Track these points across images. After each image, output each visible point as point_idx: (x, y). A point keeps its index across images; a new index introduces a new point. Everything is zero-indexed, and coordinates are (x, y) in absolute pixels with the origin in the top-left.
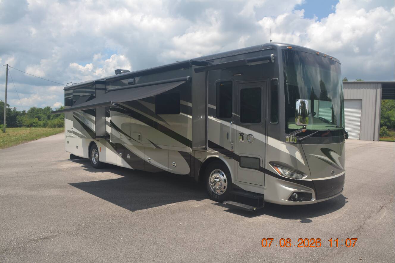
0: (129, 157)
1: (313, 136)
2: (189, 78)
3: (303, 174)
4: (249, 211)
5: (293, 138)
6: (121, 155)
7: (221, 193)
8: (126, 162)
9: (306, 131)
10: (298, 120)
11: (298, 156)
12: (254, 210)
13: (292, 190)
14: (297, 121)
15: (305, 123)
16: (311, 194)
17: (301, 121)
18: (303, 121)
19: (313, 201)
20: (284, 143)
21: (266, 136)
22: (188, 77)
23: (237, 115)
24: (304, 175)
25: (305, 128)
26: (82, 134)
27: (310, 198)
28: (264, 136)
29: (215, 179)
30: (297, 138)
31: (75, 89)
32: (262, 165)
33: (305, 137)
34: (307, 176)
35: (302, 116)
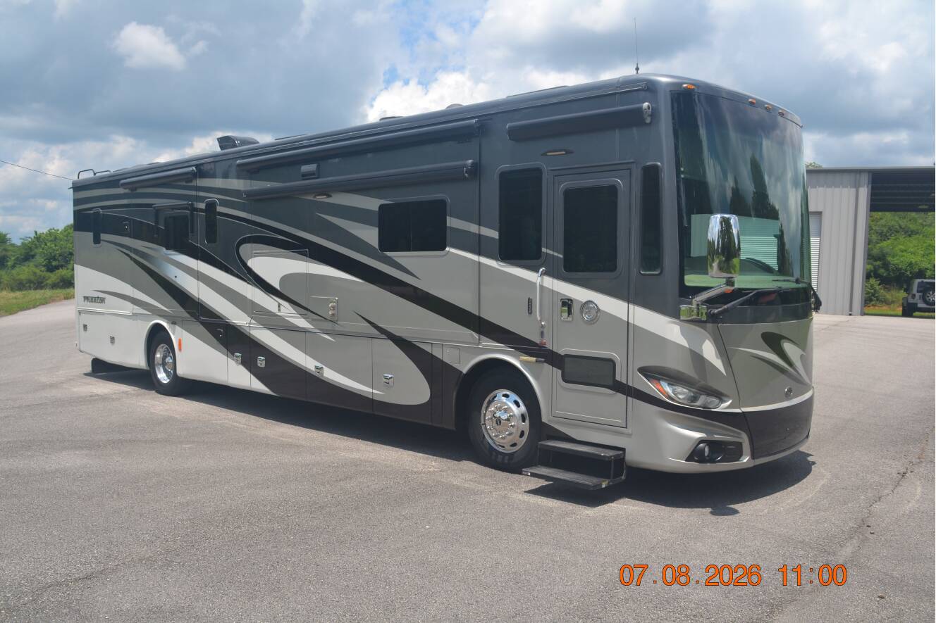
0: (261, 362)
1: (742, 304)
2: (473, 164)
3: (720, 396)
4: (592, 489)
5: (698, 309)
6: (240, 359)
7: (514, 449)
8: (252, 376)
9: (732, 290)
10: (715, 265)
11: (709, 350)
12: (604, 486)
13: (697, 435)
14: (711, 266)
15: (731, 273)
16: (740, 444)
17: (721, 269)
18: (726, 267)
19: (745, 461)
20: (677, 321)
21: (631, 306)
22: (470, 161)
23: (556, 254)
24: (724, 398)
25: (732, 285)
27: (739, 455)
28: (625, 304)
29: (497, 415)
30: (708, 309)
31: (136, 189)
32: (620, 377)
33: (726, 307)
34: (730, 401)
35: (723, 256)
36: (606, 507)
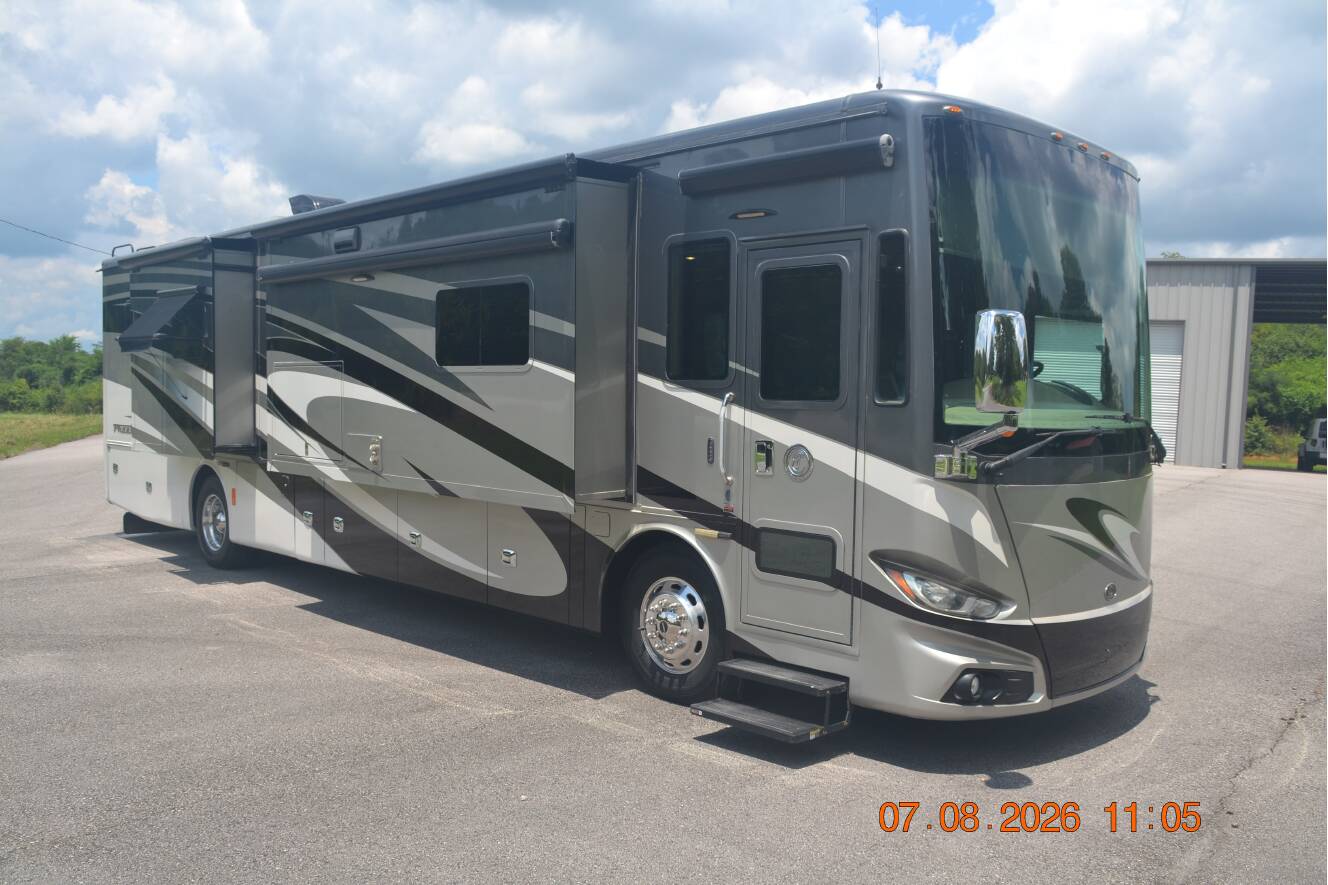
0: (338, 525)
1: (1038, 453)
2: (564, 224)
3: (998, 600)
4: (792, 742)
5: (963, 460)
6: (311, 520)
7: (686, 669)
8: (328, 547)
9: (1016, 433)
10: (986, 390)
11: (981, 528)
12: (812, 737)
13: (961, 661)
14: (981, 392)
15: (1013, 404)
16: (1030, 675)
17: (996, 397)
18: (1003, 394)
19: (1037, 701)
20: (930, 479)
21: (861, 455)
22: (560, 221)
23: (749, 371)
24: (1003, 602)
25: (1014, 423)
26: (165, 440)
27: (1027, 691)
28: (852, 452)
29: (663, 615)
30: (979, 460)
31: (138, 269)
32: (843, 565)
33: (1008, 458)
34: (1015, 607)
35: (1001, 376)
36: (814, 769)
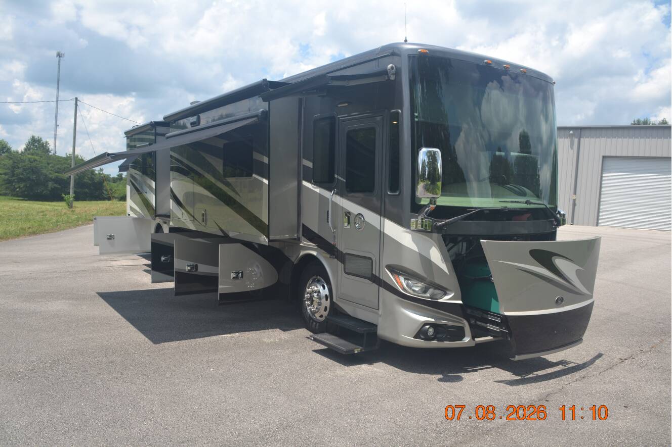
1: (466, 218)
3: (445, 291)
5: (423, 222)
9: (436, 207)
10: (420, 187)
11: (435, 256)
12: (356, 352)
13: (423, 319)
14: (417, 188)
15: (434, 194)
16: (462, 328)
17: (427, 190)
18: (431, 189)
19: (467, 341)
20: (409, 231)
21: (382, 218)
23: (342, 179)
24: (448, 292)
25: (435, 204)
27: (461, 336)
28: (379, 217)
29: (313, 294)
30: (432, 222)
32: (375, 271)
33: (447, 221)
34: (453, 294)
35: (429, 180)
